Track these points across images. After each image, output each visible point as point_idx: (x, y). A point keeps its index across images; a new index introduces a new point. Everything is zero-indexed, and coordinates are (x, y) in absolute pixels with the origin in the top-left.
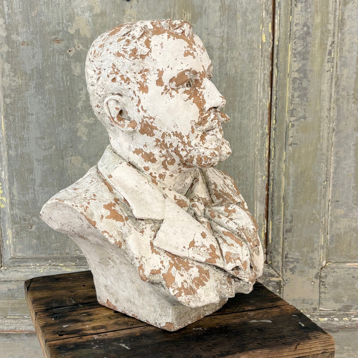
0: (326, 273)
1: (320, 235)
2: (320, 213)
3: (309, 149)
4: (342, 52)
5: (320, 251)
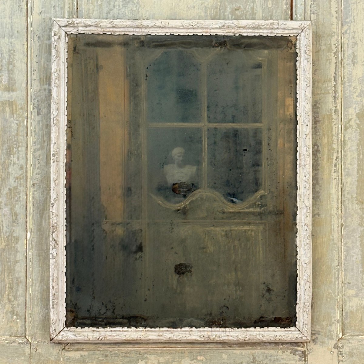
0: (342, 344)
1: (336, 310)
2: (335, 292)
3: (324, 240)
4: (346, 165)
5: (336, 324)
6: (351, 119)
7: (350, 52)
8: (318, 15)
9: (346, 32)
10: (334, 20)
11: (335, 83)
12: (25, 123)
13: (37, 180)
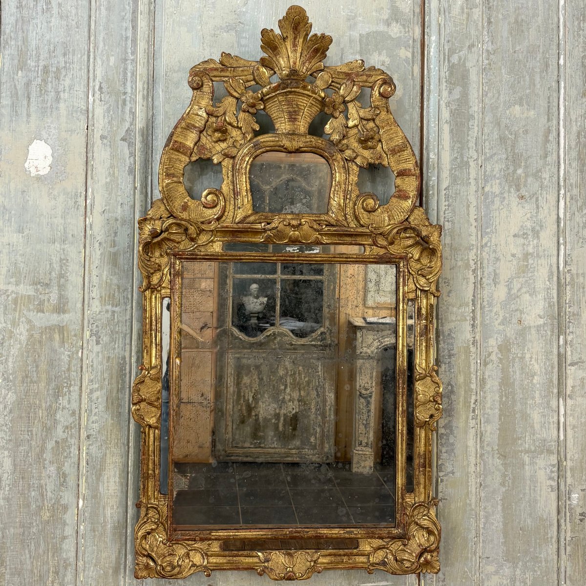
6: (492, 352)
7: (491, 269)
8: (453, 223)
9: (486, 244)
10: (473, 230)
11: (473, 308)
12: (80, 355)
13: (94, 431)
